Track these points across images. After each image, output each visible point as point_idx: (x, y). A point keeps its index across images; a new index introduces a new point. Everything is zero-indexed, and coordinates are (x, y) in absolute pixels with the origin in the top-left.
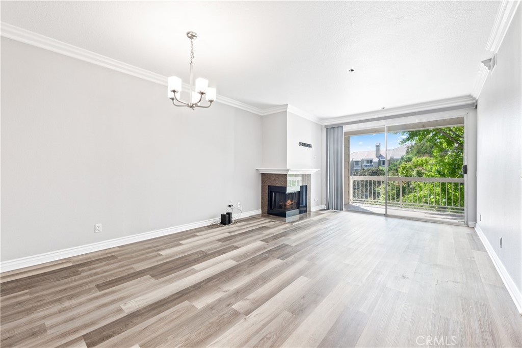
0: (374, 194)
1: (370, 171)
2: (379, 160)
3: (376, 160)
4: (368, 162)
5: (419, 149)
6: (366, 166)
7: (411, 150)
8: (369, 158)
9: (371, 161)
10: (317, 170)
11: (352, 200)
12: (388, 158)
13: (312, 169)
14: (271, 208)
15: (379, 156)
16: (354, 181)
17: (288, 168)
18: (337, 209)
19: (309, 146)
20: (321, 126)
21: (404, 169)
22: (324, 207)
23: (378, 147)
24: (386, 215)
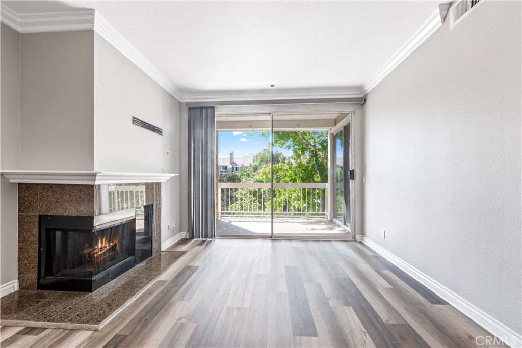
0: (231, 198)
1: (228, 176)
2: (233, 167)
3: (230, 166)
4: (223, 169)
5: (262, 158)
6: (222, 172)
7: (257, 159)
8: (225, 164)
9: (226, 168)
10: (173, 175)
11: (220, 215)
12: (240, 165)
13: (163, 172)
14: (49, 272)
15: (233, 163)
16: (223, 190)
17: (96, 170)
18: (206, 237)
19: (158, 131)
20: (180, 104)
21: (264, 174)
22: (184, 235)
23: (232, 154)
24: (272, 238)
